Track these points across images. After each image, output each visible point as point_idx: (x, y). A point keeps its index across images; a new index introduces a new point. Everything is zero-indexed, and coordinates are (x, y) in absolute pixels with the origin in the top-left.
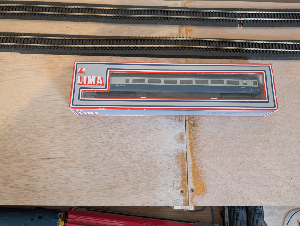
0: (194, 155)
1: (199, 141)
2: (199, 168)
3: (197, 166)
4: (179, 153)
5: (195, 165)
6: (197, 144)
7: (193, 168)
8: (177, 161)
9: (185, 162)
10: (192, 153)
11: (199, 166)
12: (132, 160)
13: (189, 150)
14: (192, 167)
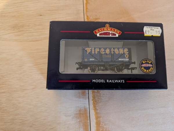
0: (98, 111)
1: (104, 94)
2: (105, 126)
3: (102, 125)
4: (80, 111)
5: (100, 123)
6: (102, 98)
7: (97, 127)
8: (79, 120)
9: (88, 120)
10: (95, 109)
11: (103, 124)
12: (25, 122)
13: (92, 106)
14: (95, 126)
